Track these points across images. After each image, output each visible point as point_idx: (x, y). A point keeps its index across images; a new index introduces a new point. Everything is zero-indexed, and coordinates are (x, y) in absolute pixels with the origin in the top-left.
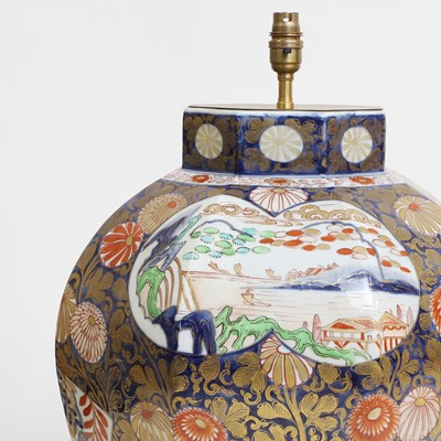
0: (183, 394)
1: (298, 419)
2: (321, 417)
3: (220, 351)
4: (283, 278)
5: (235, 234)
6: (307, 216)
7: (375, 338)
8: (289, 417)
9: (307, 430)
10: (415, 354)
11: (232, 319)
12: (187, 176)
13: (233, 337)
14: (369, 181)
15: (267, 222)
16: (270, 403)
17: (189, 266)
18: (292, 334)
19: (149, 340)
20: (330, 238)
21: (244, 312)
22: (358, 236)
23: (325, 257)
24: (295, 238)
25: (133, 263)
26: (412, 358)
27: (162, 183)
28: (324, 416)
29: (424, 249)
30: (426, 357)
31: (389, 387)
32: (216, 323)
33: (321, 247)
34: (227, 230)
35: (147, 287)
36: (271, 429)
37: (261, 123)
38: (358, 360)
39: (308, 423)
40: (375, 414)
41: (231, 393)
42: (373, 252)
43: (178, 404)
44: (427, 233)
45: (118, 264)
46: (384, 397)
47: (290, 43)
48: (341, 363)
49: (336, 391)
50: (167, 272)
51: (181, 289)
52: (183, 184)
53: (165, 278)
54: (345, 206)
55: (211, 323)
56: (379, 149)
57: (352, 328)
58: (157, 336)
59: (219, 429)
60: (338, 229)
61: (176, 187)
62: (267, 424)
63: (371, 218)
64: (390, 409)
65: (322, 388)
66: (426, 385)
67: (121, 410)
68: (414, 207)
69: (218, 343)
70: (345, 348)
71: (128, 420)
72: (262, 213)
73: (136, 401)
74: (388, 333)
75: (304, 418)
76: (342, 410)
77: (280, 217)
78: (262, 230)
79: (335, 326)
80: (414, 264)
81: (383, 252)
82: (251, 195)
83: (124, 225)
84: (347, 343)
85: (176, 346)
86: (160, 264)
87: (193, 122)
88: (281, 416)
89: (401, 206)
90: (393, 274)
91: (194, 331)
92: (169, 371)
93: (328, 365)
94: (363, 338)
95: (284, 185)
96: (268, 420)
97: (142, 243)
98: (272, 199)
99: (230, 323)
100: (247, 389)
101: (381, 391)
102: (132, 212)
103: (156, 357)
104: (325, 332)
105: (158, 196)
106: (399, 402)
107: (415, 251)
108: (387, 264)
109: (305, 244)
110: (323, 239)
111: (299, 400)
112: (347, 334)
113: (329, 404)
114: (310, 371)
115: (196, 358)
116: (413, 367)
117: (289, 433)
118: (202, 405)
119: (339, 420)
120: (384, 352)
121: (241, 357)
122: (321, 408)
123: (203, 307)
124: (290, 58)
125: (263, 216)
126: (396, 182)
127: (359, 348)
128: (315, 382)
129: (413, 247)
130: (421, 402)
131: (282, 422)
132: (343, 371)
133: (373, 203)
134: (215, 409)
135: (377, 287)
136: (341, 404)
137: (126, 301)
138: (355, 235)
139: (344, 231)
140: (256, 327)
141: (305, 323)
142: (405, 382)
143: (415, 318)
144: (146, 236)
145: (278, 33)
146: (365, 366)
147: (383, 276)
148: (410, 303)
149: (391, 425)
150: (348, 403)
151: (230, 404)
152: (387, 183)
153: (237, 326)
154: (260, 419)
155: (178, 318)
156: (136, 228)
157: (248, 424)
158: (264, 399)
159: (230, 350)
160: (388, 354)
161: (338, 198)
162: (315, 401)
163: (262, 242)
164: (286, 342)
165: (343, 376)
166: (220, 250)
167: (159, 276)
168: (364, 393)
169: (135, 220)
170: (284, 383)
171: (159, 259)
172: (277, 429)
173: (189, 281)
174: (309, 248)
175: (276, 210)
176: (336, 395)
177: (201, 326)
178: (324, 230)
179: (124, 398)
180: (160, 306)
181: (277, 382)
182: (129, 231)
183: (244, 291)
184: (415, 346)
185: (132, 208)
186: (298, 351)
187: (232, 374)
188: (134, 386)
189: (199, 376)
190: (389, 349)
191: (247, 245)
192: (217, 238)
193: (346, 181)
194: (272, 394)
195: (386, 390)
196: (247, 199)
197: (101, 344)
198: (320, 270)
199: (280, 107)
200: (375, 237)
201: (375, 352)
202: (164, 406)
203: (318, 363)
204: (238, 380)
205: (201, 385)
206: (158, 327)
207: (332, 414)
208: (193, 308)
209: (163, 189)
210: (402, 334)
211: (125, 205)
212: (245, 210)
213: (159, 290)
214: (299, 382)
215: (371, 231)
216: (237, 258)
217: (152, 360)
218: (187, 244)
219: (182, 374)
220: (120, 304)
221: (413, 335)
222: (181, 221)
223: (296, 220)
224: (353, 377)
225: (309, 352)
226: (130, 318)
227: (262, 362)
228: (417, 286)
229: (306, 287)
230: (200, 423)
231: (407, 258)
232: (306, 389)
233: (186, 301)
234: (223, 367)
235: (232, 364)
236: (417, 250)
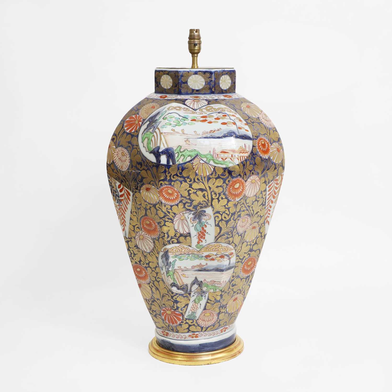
0: (163, 180)
1: (208, 188)
2: (216, 187)
3: (177, 163)
4: (201, 134)
5: (181, 118)
6: (208, 110)
7: (237, 156)
8: (204, 188)
9: (211, 193)
10: (251, 163)
11: (182, 150)
12: (158, 96)
13: (182, 157)
14: (230, 96)
15: (193, 113)
16: (197, 182)
17: (163, 130)
18: (205, 156)
19: (149, 160)
20: (218, 119)
21: (186, 148)
22: (228, 118)
23: (217, 126)
24: (204, 119)
25: (139, 131)
26: (250, 164)
27: (147, 99)
28: (217, 187)
29: (253, 123)
30: (255, 164)
31: (242, 175)
32: (175, 152)
33: (215, 122)
34: (178, 117)
35: (146, 140)
36: (197, 193)
37: (188, 74)
38: (231, 165)
39: (212, 190)
40: (237, 186)
41: (182, 179)
42: (234, 123)
43: (161, 184)
44: (254, 116)
45: (133, 131)
46: (241, 179)
47: (197, 41)
48: (224, 166)
49: (222, 177)
50: (155, 133)
51: (161, 139)
52: (156, 99)
53: (154, 136)
54: (223, 106)
55: (173, 152)
56: (234, 83)
57: (228, 153)
58: (152, 158)
59: (177, 193)
60: (221, 115)
61: (154, 101)
62: (195, 191)
63: (233, 111)
64: (243, 184)
65: (217, 176)
66: (255, 174)
67: (137, 189)
68: (248, 107)
69: (176, 160)
70: (226, 160)
71: (140, 192)
72: (191, 109)
73: (143, 184)
74: (242, 154)
75: (210, 188)
76: (225, 184)
77: (198, 111)
78: (191, 116)
79: (221, 152)
80: (250, 128)
81: (239, 124)
82: (186, 103)
83: (133, 116)
84: (226, 158)
85: (160, 161)
86: (151, 130)
87: (159, 74)
88: (201, 188)
89: (243, 106)
90: (242, 132)
91: (167, 155)
92: (157, 172)
93: (219, 167)
94: (232, 156)
95: (198, 98)
96: (196, 189)
97: (142, 123)
98: (194, 104)
99: (181, 152)
100: (188, 178)
101: (239, 177)
102: (136, 111)
103: (152, 166)
104: (218, 155)
105: (147, 104)
106: (246, 181)
107: (250, 123)
108: (240, 128)
109: (208, 121)
110: (215, 119)
111: (208, 181)
112: (226, 155)
113: (219, 182)
114: (212, 170)
115: (168, 166)
116: (251, 167)
117: (204, 194)
118: (170, 184)
119: (223, 188)
120: (240, 162)
121: (186, 165)
122: (217, 184)
123: (170, 146)
124: (197, 48)
125: (191, 111)
126: (240, 97)
127: (231, 160)
128: (214, 174)
129: (249, 122)
130: (254, 181)
131: (201, 190)
132: (225, 169)
133: (233, 105)
134: (176, 186)
135: (237, 137)
136: (224, 182)
137: (138, 145)
138: (227, 117)
139: (223, 116)
140: (191, 153)
141: (210, 151)
142: (248, 174)
143: (251, 149)
144: (144, 120)
145: (191, 37)
146: (233, 167)
147: (239, 133)
148: (249, 143)
149: (243, 190)
150: (227, 182)
151: (181, 183)
152: (237, 97)
153: (183, 153)
154: (193, 189)
155: (160, 151)
156: (139, 117)
157: (189, 191)
158: (195, 181)
159: (181, 162)
160: (242, 163)
161: (220, 103)
162: (214, 181)
163: (191, 120)
164: (203, 159)
165: (225, 171)
166: (175, 124)
167: (151, 135)
168: (233, 177)
169: (138, 114)
170: (202, 175)
171: (151, 129)
172: (199, 193)
173: (164, 136)
174: (210, 122)
175: (196, 108)
176: (222, 179)
177: (169, 153)
178: (215, 115)
179: (138, 184)
180: (152, 147)
181: (200, 174)
182: (136, 118)
183: (186, 140)
184: (251, 159)
185: (136, 109)
186: (208, 162)
187: (182, 172)
188: (143, 178)
189: (169, 173)
190: (242, 160)
191: (186, 122)
192: (174, 119)
193: (221, 97)
194: (198, 179)
195: (241, 176)
196: (184, 104)
197: (128, 163)
198: (215, 131)
199: (193, 67)
200: (235, 118)
201: (237, 162)
202: (155, 185)
203: (215, 167)
204: (184, 174)
205: (170, 176)
206: (152, 155)
207: (221, 186)
208: (166, 147)
209: (149, 101)
210: (247, 155)
211: (133, 108)
212: (184, 108)
213: (151, 140)
214: (208, 174)
215: (233, 115)
216: (182, 127)
217: (150, 168)
218: (161, 122)
219: (163, 172)
220: (135, 147)
221: (251, 155)
222: (158, 113)
223: (204, 112)
224: (229, 172)
225: (211, 162)
226: (140, 152)
227: (194, 167)
228: (251, 137)
229: (210, 138)
230: (170, 191)
231: (247, 126)
232: (211, 177)
233: (163, 144)
234: (178, 169)
235: (182, 168)
236: (251, 123)
